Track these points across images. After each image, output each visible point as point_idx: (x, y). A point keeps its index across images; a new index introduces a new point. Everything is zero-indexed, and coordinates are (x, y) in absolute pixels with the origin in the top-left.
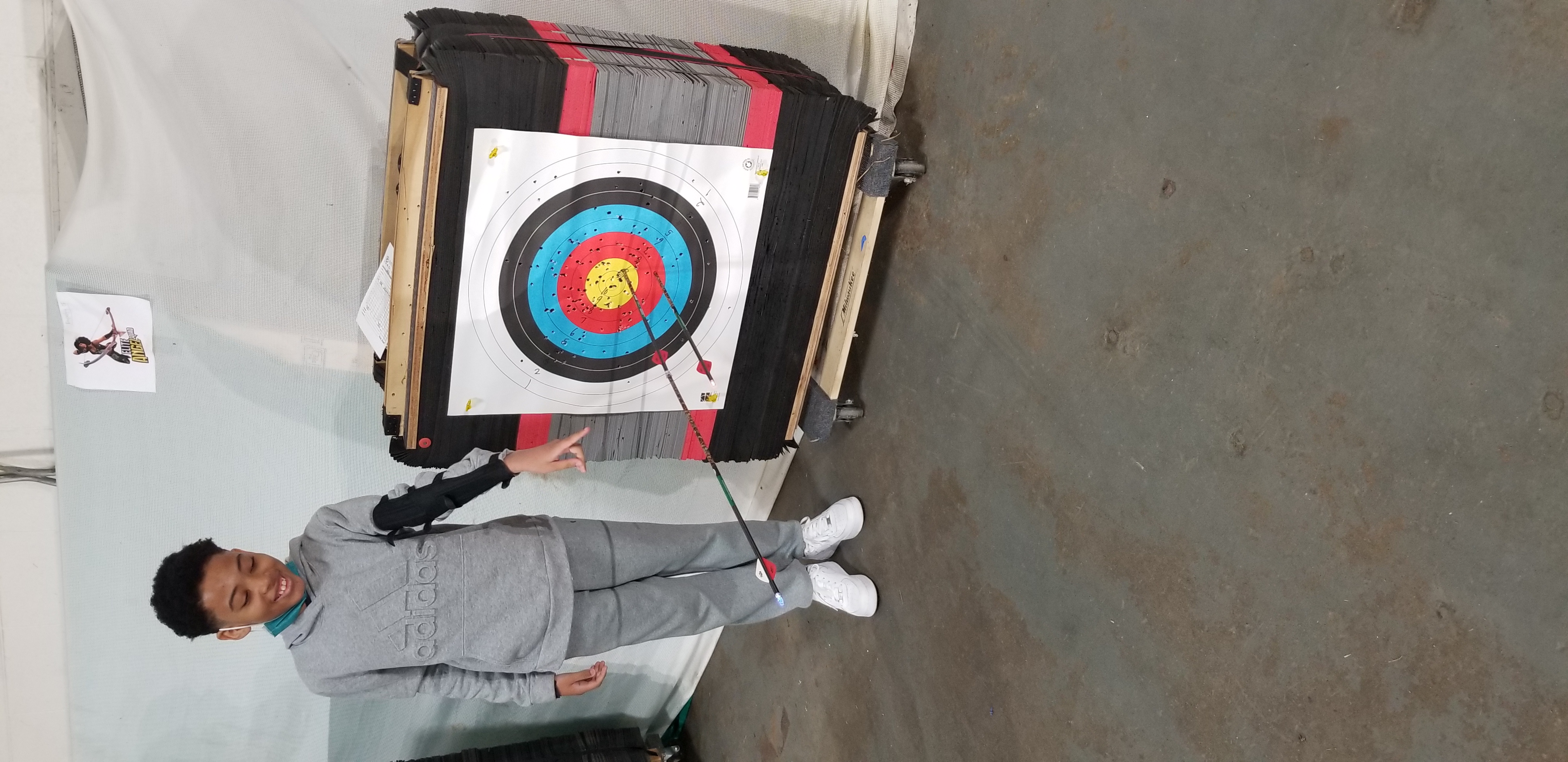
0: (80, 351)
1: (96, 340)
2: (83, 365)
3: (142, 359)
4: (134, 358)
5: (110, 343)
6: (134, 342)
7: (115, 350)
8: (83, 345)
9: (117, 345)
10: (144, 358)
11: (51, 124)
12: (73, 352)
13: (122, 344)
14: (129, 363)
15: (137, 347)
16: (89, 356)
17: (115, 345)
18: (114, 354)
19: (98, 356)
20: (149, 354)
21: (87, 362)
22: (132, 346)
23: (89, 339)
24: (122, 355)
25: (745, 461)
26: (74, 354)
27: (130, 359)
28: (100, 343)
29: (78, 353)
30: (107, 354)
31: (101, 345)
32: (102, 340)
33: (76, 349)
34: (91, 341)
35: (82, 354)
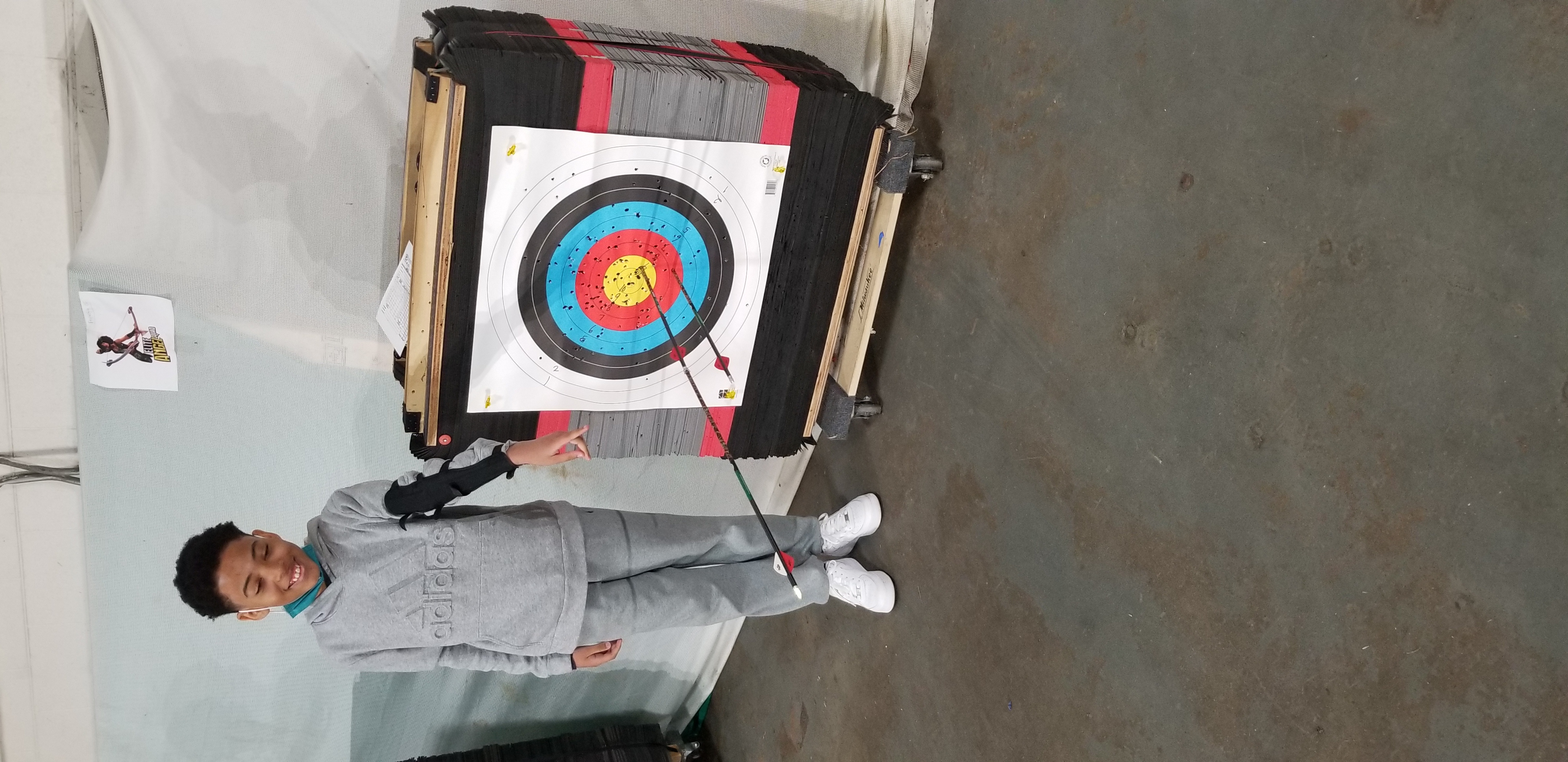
0: (103, 350)
1: (118, 340)
2: (106, 364)
3: (164, 358)
4: (156, 357)
5: (132, 342)
6: (155, 341)
7: (138, 349)
8: (105, 344)
9: (139, 344)
10: (166, 357)
11: (72, 125)
12: (96, 351)
13: (144, 343)
14: (152, 362)
15: (159, 346)
16: (111, 355)
17: (137, 345)
18: (136, 354)
19: (121, 355)
20: (171, 353)
21: (110, 361)
22: (154, 345)
23: (112, 338)
24: (144, 354)
25: (763, 458)
26: (97, 353)
27: (152, 358)
28: (123, 343)
29: (101, 352)
30: (130, 353)
31: (124, 345)
32: (124, 340)
33: (99, 348)
34: (114, 340)
35: (104, 353)
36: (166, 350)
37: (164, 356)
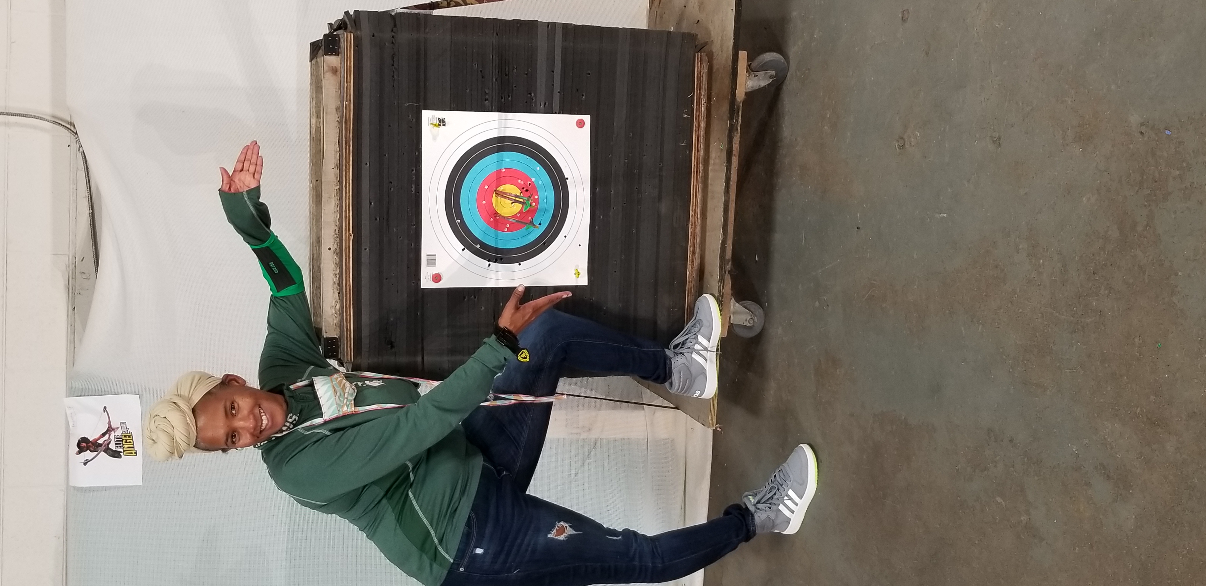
0: (81, 450)
1: (95, 439)
2: (83, 464)
3: (132, 453)
5: (106, 440)
6: (125, 436)
7: (110, 446)
8: (84, 445)
9: (112, 442)
12: (75, 452)
13: (116, 440)
14: (121, 458)
16: (88, 455)
17: (110, 442)
19: (96, 453)
21: (87, 460)
22: (124, 441)
23: (89, 438)
24: (115, 450)
26: (76, 454)
27: (122, 454)
28: (98, 442)
29: (79, 453)
30: (104, 451)
31: (99, 443)
32: (99, 439)
33: (78, 450)
34: (91, 440)
35: (82, 453)
36: (133, 445)
37: (132, 451)
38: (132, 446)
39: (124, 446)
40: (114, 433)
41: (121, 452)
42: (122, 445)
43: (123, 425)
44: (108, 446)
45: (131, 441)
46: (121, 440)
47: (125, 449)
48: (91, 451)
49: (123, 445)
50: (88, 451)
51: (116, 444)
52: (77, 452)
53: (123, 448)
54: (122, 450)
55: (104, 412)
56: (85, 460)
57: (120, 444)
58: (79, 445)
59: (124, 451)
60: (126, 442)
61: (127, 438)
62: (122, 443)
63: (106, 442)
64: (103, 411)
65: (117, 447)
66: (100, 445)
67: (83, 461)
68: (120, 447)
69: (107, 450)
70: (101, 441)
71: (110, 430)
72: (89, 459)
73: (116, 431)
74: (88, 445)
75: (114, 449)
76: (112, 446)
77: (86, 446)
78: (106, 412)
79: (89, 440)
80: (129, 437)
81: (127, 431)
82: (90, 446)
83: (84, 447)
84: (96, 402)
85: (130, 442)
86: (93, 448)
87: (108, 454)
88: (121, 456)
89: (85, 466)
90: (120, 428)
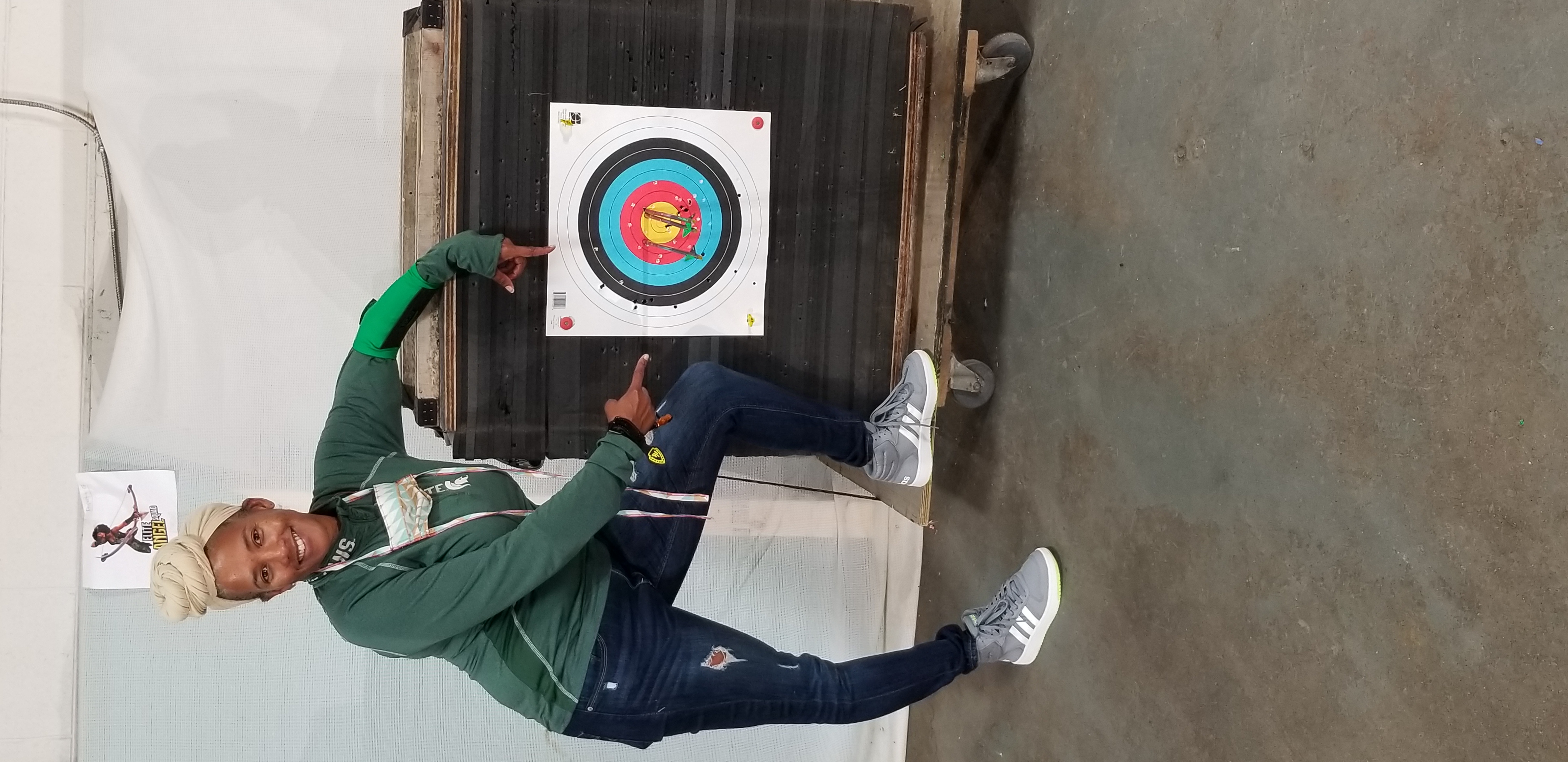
38: (165, 537)
39: (154, 537)
40: (142, 520)
41: (151, 545)
42: (151, 535)
43: (154, 509)
44: (133, 537)
45: (164, 530)
46: (151, 529)
47: (155, 541)
48: (112, 543)
49: (153, 535)
50: (108, 542)
51: (143, 534)
52: (93, 544)
53: (153, 539)
54: (151, 543)
55: (129, 492)
56: (103, 554)
57: (149, 534)
58: (95, 535)
59: (154, 544)
60: (157, 532)
61: (159, 527)
62: (152, 533)
63: (131, 531)
64: (127, 492)
65: (146, 538)
66: (123, 535)
67: (101, 556)
68: (150, 538)
69: (133, 542)
70: (124, 530)
71: (136, 516)
72: (109, 554)
73: (144, 517)
74: (108, 535)
75: (141, 541)
76: (139, 537)
77: (104, 536)
78: (131, 493)
79: (109, 529)
80: (161, 525)
81: (159, 517)
82: (110, 537)
83: (102, 537)
84: (118, 480)
85: (163, 532)
86: (113, 539)
87: (132, 547)
88: (150, 550)
89: (101, 562)
90: (150, 513)
